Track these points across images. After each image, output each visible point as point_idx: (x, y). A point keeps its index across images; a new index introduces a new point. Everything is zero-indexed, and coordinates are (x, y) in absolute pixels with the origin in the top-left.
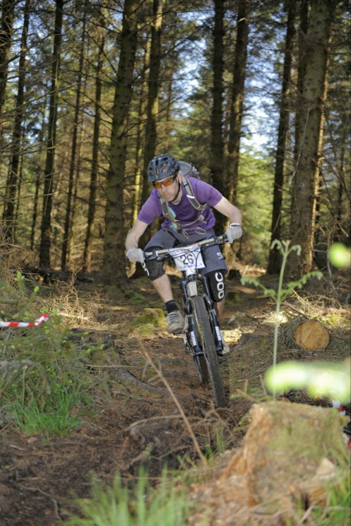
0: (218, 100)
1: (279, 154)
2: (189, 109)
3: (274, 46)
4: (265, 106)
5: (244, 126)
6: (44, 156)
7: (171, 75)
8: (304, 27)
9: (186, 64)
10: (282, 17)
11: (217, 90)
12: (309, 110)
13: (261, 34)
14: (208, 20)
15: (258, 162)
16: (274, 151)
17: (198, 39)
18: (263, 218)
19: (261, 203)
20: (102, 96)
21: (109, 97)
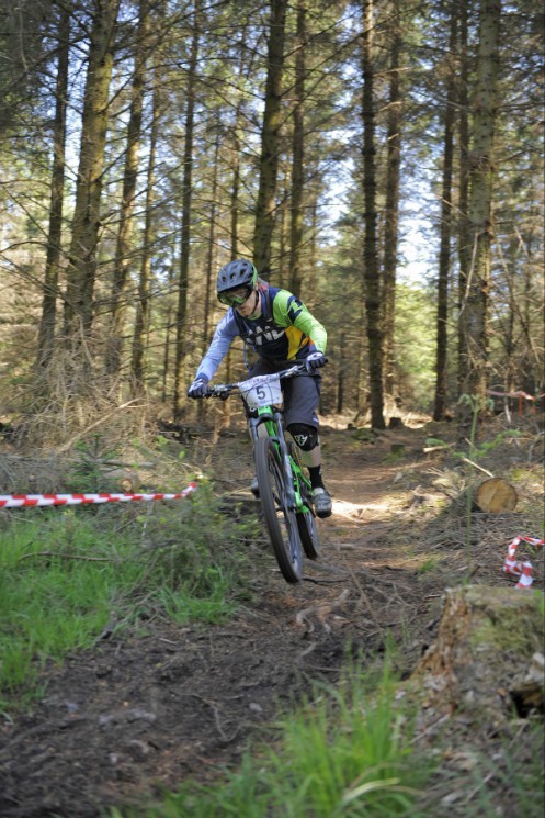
0: (370, 228)
1: (442, 283)
2: (336, 236)
3: (431, 164)
4: (422, 230)
5: (399, 254)
6: (176, 296)
7: (316, 199)
8: (465, 140)
9: (332, 186)
10: (437, 131)
11: (370, 216)
12: (477, 235)
13: (414, 151)
14: (355, 137)
15: (417, 294)
16: (435, 281)
17: (344, 158)
18: (424, 357)
19: (422, 340)
20: (239, 226)
21: (247, 226)
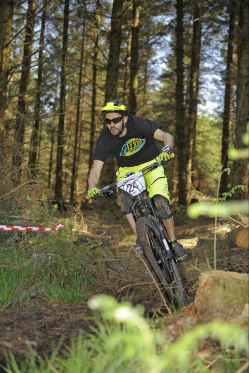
0: (180, 78)
1: (225, 115)
2: (160, 85)
3: (221, 37)
4: (215, 81)
5: (199, 96)
6: (57, 122)
7: (147, 60)
8: (241, 25)
9: (157, 52)
10: (226, 17)
11: (179, 70)
12: (245, 82)
13: (210, 30)
14: (172, 21)
15: (211, 122)
16: (222, 114)
17: (165, 34)
18: (215, 163)
19: (214, 151)
20: (97, 77)
21: (102, 77)
